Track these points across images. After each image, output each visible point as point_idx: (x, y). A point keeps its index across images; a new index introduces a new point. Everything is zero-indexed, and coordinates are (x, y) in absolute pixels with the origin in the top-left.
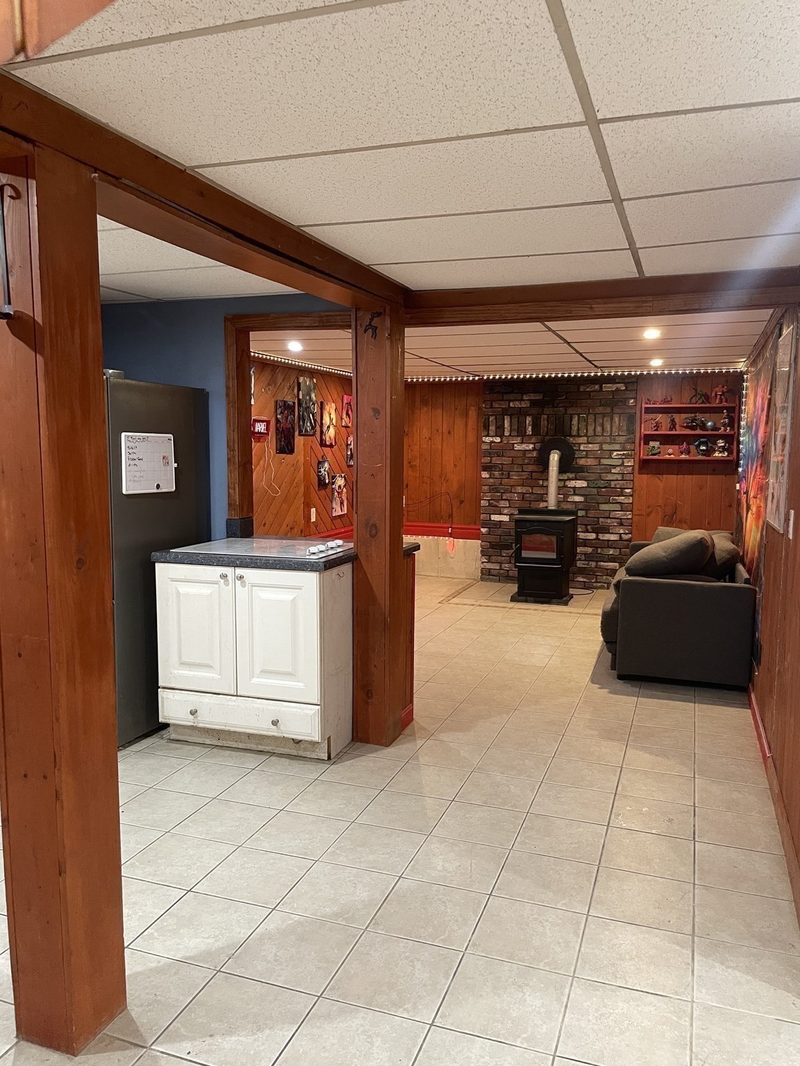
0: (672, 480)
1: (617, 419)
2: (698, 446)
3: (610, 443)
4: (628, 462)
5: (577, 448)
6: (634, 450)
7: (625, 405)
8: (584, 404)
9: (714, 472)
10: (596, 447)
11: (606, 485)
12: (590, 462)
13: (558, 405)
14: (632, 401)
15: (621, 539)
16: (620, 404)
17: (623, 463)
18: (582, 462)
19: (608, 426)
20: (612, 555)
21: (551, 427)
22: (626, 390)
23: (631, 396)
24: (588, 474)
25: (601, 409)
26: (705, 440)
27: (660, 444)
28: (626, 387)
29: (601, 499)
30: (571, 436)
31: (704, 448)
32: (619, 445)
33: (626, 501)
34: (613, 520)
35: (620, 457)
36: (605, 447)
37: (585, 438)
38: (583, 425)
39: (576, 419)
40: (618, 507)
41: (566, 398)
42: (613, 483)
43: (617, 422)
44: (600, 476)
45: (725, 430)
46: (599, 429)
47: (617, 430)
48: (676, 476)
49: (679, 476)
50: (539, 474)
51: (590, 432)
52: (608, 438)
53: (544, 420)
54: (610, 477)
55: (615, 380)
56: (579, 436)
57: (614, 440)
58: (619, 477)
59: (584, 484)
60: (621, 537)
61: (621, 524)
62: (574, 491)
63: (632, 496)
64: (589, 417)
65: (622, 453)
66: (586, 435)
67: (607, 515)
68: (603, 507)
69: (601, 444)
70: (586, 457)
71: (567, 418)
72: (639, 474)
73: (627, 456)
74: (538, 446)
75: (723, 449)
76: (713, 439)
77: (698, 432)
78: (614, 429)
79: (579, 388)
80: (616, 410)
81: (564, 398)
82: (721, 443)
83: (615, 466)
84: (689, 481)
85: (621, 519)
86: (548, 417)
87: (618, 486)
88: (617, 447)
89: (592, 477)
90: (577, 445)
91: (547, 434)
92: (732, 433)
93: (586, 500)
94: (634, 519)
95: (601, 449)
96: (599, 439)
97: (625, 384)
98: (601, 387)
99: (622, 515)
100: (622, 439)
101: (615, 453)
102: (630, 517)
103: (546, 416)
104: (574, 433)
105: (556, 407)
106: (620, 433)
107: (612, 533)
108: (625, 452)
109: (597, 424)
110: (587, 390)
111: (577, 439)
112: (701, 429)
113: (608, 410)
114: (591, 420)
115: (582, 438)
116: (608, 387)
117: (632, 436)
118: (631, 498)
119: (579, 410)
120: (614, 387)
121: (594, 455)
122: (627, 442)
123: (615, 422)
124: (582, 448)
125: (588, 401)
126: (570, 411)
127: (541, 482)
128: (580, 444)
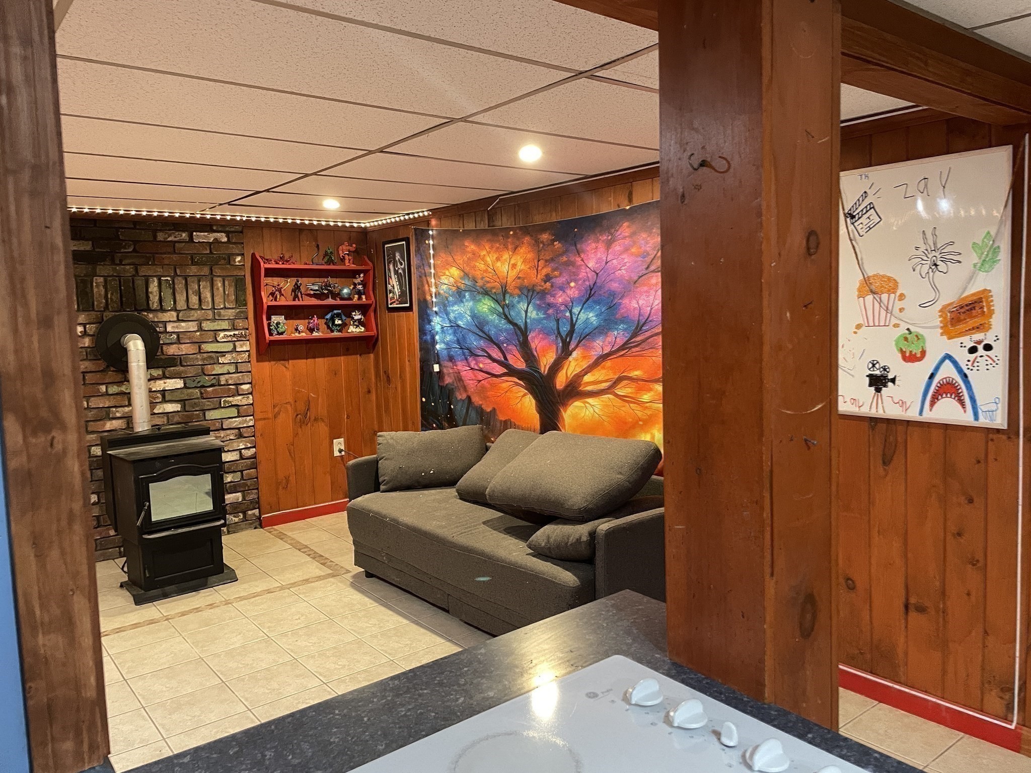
0: (302, 365)
1: (220, 285)
2: (332, 319)
3: (214, 320)
4: (241, 346)
5: (162, 329)
6: (247, 329)
7: (229, 263)
8: (166, 262)
9: (347, 352)
10: (192, 326)
11: (214, 382)
12: (185, 349)
13: (121, 261)
14: (239, 259)
15: (242, 457)
16: (223, 262)
17: (235, 347)
18: (172, 350)
19: (207, 295)
20: (231, 482)
21: (114, 297)
22: (229, 241)
23: (237, 252)
24: (182, 368)
25: (193, 270)
26: (340, 311)
27: (286, 319)
28: (228, 236)
29: (207, 404)
30: (149, 310)
31: (340, 322)
32: (227, 322)
33: (245, 402)
34: (228, 432)
35: (229, 339)
36: (207, 325)
37: (174, 314)
38: (167, 293)
39: (156, 283)
40: (233, 412)
41: (135, 251)
42: (223, 380)
43: (221, 289)
44: (203, 370)
45: (360, 298)
46: (194, 299)
47: (222, 300)
48: (305, 361)
49: (309, 360)
50: (98, 375)
51: (181, 304)
52: (210, 312)
53: (97, 286)
54: (218, 370)
55: (211, 226)
56: (162, 310)
57: (219, 315)
58: (232, 369)
59: (178, 384)
60: (241, 453)
61: (240, 436)
62: (164, 396)
63: (251, 393)
64: (176, 281)
65: (232, 333)
66: (175, 309)
67: (218, 425)
68: (212, 415)
69: (200, 322)
70: (179, 341)
71: (140, 282)
72: (258, 361)
73: (240, 338)
74: (91, 329)
75: (360, 323)
76: (347, 311)
77: (330, 301)
78: (217, 299)
79: (155, 237)
80: (217, 271)
81: (131, 250)
82: (357, 316)
83: (223, 354)
84: (321, 365)
85: (239, 429)
86: (106, 281)
87: (230, 382)
88: (225, 325)
89: (191, 371)
90: (160, 325)
91: (106, 307)
92: (369, 302)
93: (184, 407)
94: (258, 426)
95: (200, 329)
96: (197, 314)
97: (228, 234)
98: (191, 237)
99: (240, 423)
100: (230, 313)
101: (222, 334)
102: (251, 423)
103: (101, 280)
104: (155, 305)
105: (117, 265)
106: (227, 305)
107: (229, 451)
108: (237, 332)
109: (190, 292)
110: (169, 239)
111: (160, 315)
112: (334, 298)
113: (206, 270)
114: (180, 285)
115: (169, 313)
116: (200, 237)
117: (243, 309)
118: (251, 397)
119: (160, 270)
120: (211, 237)
121: (189, 338)
122: (237, 317)
123: (218, 289)
124: (169, 329)
125: (172, 256)
126: (144, 271)
127: (103, 388)
128: (165, 323)
